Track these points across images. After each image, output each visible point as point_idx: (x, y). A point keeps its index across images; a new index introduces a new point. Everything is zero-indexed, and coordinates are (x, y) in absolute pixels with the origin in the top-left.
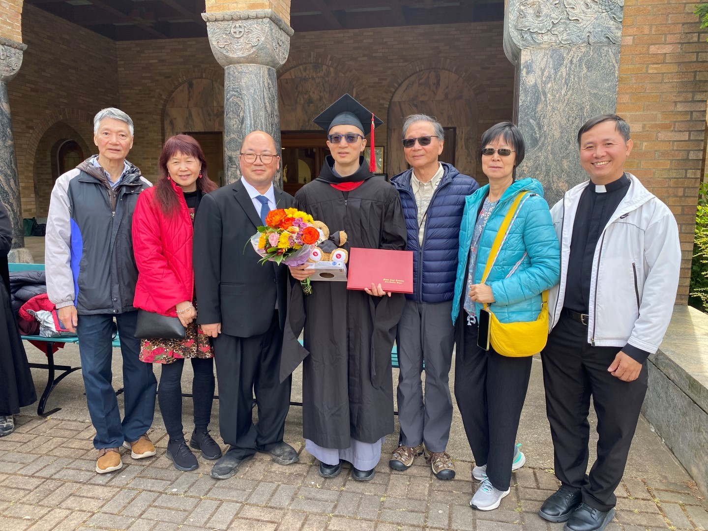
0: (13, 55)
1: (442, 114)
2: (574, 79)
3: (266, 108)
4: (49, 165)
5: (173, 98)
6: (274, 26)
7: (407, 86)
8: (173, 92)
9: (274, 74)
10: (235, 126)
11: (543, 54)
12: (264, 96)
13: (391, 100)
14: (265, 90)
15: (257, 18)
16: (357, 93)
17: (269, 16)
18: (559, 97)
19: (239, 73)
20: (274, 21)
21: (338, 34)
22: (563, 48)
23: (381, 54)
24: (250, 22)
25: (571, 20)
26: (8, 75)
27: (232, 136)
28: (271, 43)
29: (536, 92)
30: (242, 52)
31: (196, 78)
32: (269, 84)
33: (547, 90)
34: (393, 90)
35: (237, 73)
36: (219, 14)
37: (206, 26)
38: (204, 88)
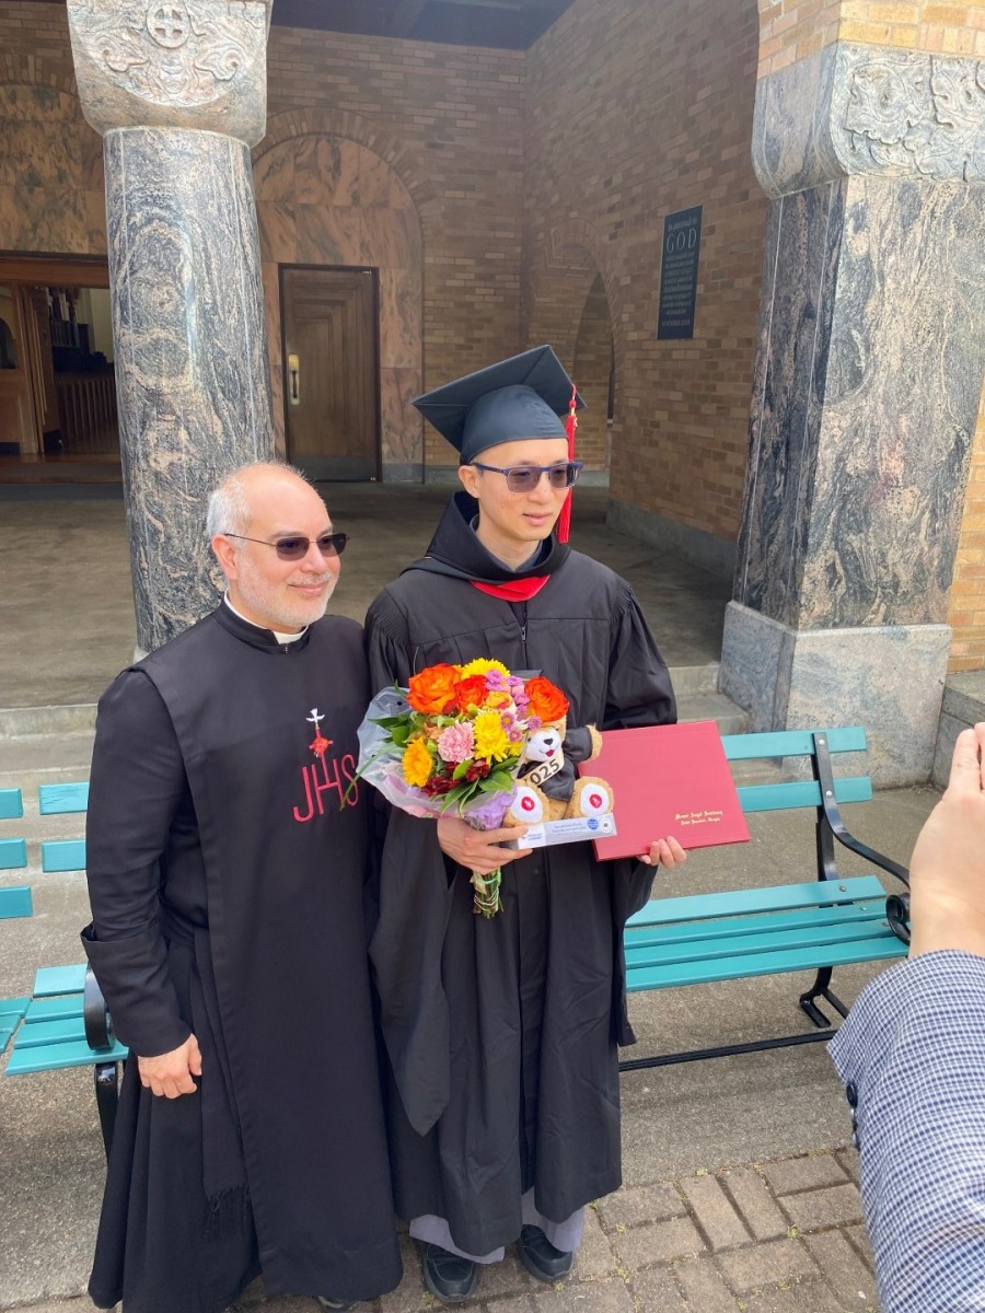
1: (348, 236)
2: (934, 250)
7: (271, 167)
10: (168, 307)
11: (887, 191)
12: (240, 226)
18: (906, 286)
19: (171, 153)
22: (920, 181)
24: (206, 6)
25: (940, 123)
27: (160, 333)
29: (867, 271)
30: (183, 93)
33: (886, 270)
35: (164, 154)
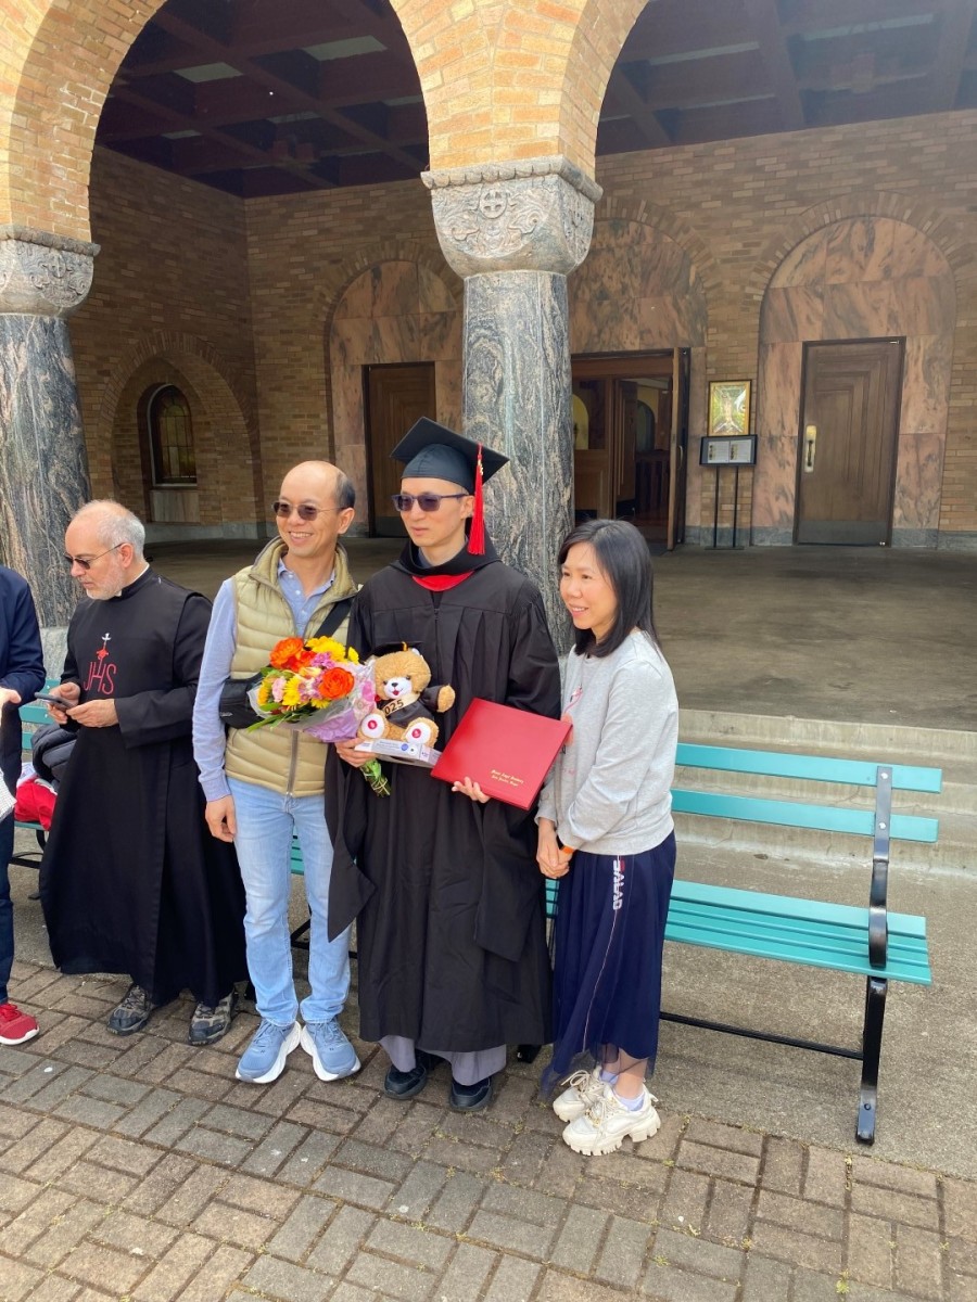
0: (76, 267)
1: (876, 310)
3: (546, 358)
4: (135, 431)
5: (346, 299)
6: (567, 189)
7: (804, 255)
8: (345, 288)
9: (563, 287)
10: (486, 399)
12: (543, 334)
13: (768, 286)
14: (545, 322)
15: (533, 174)
16: (697, 274)
17: (558, 170)
19: (494, 289)
20: (566, 179)
21: (662, 156)
23: (750, 193)
24: (518, 184)
26: (68, 305)
27: (480, 418)
28: (559, 226)
30: (500, 248)
31: (386, 261)
32: (553, 309)
34: (773, 265)
35: (490, 291)
36: (456, 172)
37: (430, 198)
38: (401, 278)
